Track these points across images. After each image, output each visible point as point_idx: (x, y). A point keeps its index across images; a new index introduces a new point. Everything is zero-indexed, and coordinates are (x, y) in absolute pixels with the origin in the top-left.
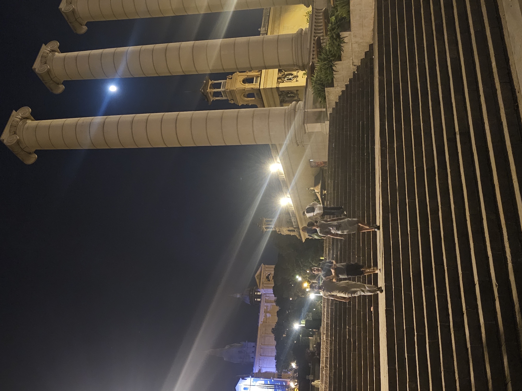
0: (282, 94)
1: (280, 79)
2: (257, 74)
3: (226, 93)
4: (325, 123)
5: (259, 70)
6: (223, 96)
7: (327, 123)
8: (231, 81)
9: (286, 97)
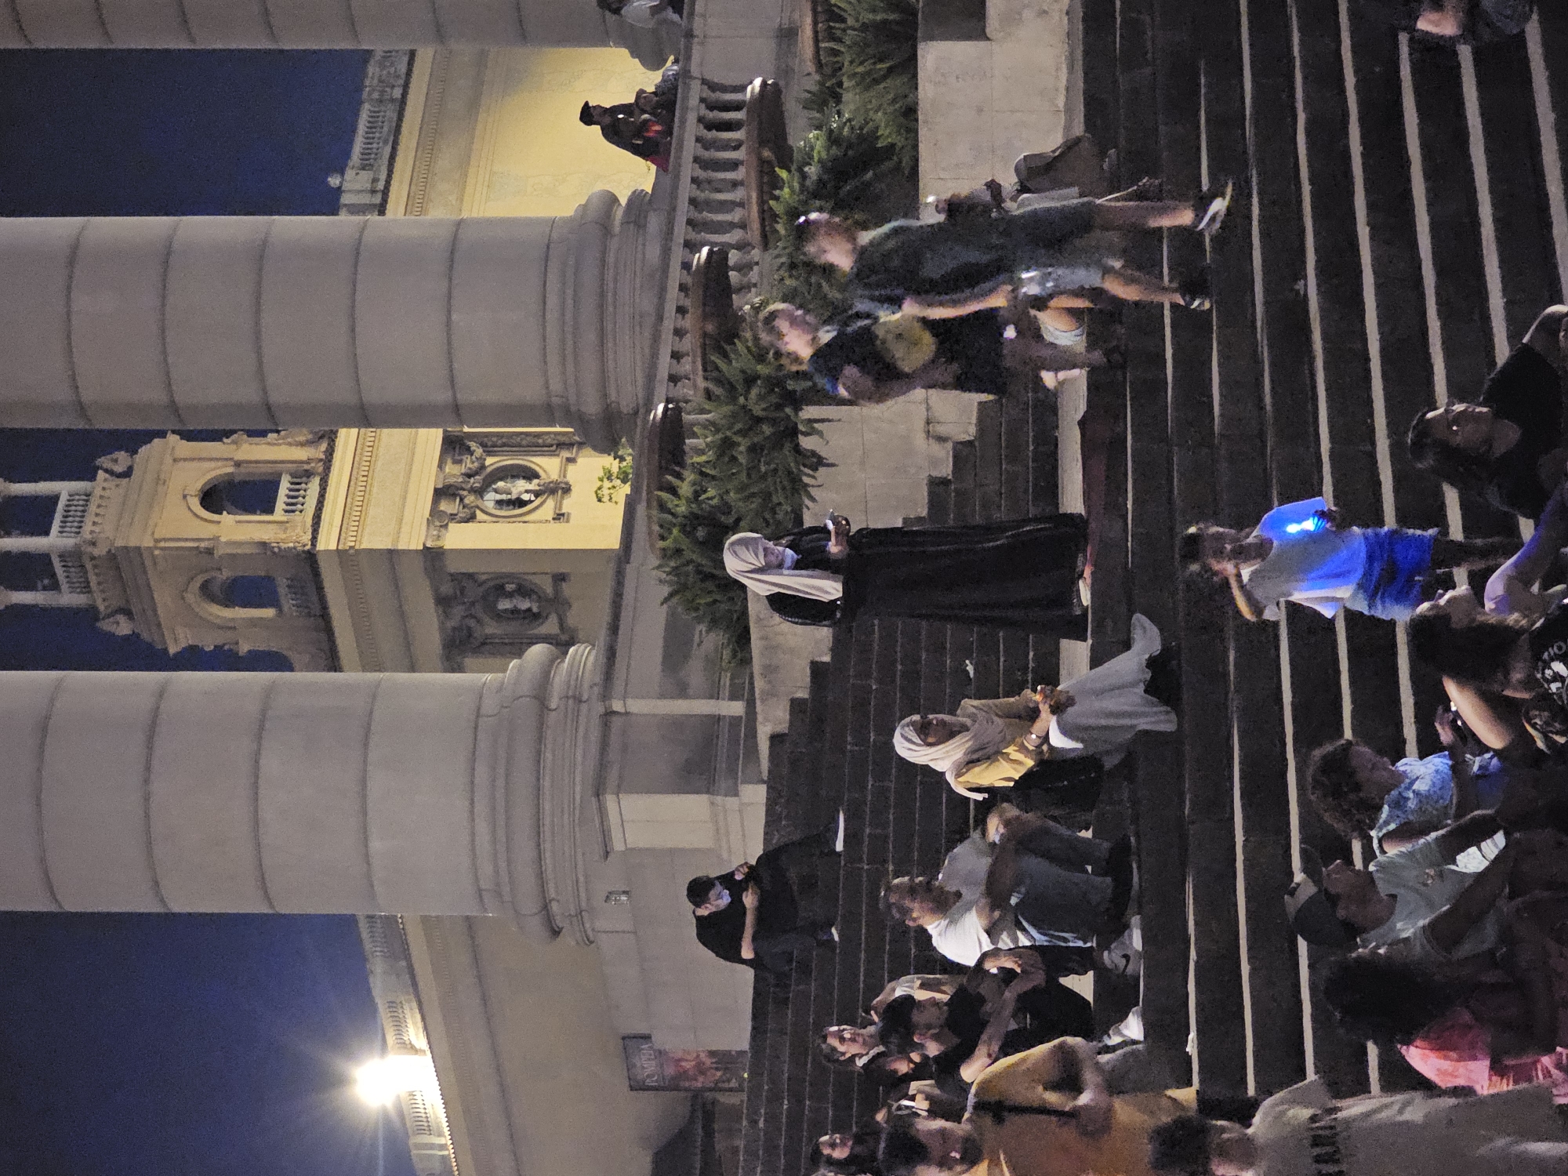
0: (462, 593)
1: (454, 495)
2: (301, 454)
3: (82, 566)
4: (736, 794)
5: (311, 432)
6: (64, 587)
7: (756, 795)
8: (121, 491)
9: (487, 619)
